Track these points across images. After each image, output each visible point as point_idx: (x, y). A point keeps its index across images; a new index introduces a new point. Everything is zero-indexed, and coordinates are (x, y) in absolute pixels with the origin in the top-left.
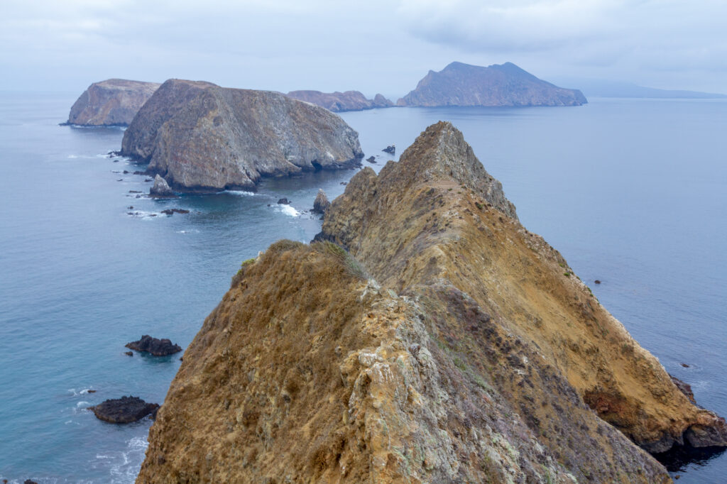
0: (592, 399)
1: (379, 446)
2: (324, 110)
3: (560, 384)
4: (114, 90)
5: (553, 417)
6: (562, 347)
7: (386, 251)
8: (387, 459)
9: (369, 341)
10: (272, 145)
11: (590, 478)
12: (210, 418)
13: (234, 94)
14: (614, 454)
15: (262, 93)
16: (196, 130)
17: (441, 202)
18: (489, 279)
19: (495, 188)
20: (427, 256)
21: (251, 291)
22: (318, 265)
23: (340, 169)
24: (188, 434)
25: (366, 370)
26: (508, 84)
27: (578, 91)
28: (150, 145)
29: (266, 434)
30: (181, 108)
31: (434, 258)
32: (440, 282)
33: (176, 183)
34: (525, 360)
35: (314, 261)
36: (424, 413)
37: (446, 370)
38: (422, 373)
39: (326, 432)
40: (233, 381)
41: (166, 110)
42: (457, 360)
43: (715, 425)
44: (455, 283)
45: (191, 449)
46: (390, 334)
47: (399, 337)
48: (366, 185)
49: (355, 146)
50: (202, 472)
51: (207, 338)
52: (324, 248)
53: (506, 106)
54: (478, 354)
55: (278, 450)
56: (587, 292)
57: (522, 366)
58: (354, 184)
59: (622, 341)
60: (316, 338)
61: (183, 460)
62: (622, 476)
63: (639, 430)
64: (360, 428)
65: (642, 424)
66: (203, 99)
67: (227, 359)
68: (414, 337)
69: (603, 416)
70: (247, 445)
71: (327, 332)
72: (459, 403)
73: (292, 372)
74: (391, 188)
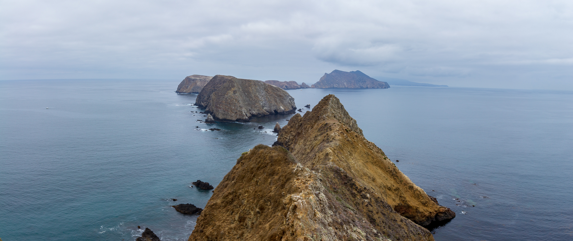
0: (398, 209)
1: (300, 234)
2: (280, 89)
3: (384, 204)
4: (195, 79)
5: (381, 218)
6: (384, 189)
7: (306, 150)
8: (304, 239)
9: (297, 190)
10: (257, 103)
11: (398, 239)
12: (224, 217)
13: (242, 81)
14: (408, 229)
15: (254, 81)
16: (226, 96)
17: (330, 129)
18: (352, 162)
19: (354, 123)
20: (324, 153)
21: (245, 166)
22: (275, 156)
23: (286, 114)
24: (214, 222)
25: (295, 203)
26: (358, 79)
27: (386, 82)
28: (207, 101)
29: (248, 226)
30: (220, 87)
31: (327, 153)
32: (330, 164)
33: (216, 117)
34: (368, 195)
35: (274, 154)
36: (322, 220)
37: (332, 202)
38: (320, 204)
39: (276, 227)
40: (235, 203)
41: (214, 87)
42: (337, 197)
43: (447, 211)
44: (337, 164)
45: (214, 228)
46: (307, 187)
47: (310, 189)
48: (297, 121)
49: (293, 104)
50: (218, 238)
51: (225, 184)
52: (278, 149)
53: (357, 88)
54: (347, 194)
55: (254, 233)
56: (393, 165)
57: (367, 198)
58: (292, 121)
59: (409, 184)
60: (273, 188)
61: (211, 232)
62: (412, 236)
63: (418, 218)
64: (291, 227)
65: (418, 216)
66: (230, 83)
67: (233, 194)
68: (317, 188)
69: (403, 215)
70: (239, 230)
71: (278, 185)
72: (338, 215)
73: (261, 201)
74: (308, 123)
